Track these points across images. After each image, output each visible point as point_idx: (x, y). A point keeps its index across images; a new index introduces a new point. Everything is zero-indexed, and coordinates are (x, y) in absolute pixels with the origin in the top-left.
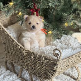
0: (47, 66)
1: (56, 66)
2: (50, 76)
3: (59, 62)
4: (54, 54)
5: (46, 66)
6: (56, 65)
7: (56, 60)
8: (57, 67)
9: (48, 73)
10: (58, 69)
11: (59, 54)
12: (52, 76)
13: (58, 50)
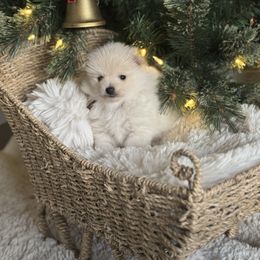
0: (158, 217)
1: (187, 213)
2: (170, 249)
3: (194, 198)
4: (177, 170)
5: (156, 214)
6: (187, 210)
7: (184, 191)
8: (190, 217)
9: (166, 240)
10: (194, 223)
11: (192, 170)
12: (180, 250)
13: (186, 156)
